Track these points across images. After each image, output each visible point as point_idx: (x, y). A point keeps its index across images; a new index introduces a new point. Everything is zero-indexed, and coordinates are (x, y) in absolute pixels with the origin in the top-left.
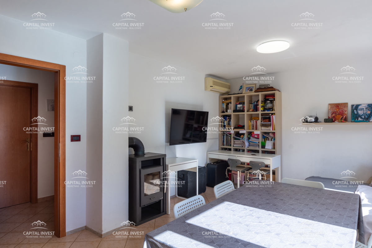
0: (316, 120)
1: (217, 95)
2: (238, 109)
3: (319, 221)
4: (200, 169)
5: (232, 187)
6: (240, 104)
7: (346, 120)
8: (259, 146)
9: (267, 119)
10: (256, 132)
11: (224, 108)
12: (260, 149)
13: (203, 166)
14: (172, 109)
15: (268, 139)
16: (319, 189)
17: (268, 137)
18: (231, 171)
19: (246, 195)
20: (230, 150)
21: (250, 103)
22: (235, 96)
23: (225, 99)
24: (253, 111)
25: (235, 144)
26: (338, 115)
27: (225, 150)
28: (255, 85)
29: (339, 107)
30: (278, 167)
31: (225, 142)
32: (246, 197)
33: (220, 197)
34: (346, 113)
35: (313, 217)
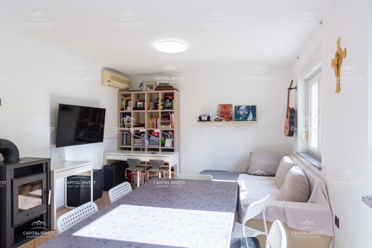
0: (209, 119)
1: (116, 91)
2: (138, 106)
3: (206, 210)
4: (96, 173)
5: (129, 188)
6: (140, 101)
7: (230, 119)
8: (159, 144)
9: (167, 117)
10: (156, 131)
11: (123, 105)
12: (160, 147)
13: (99, 169)
14: (59, 104)
15: (167, 137)
16: (209, 181)
17: (167, 135)
18: (130, 172)
19: (143, 195)
20: (130, 149)
21: (150, 101)
22: (135, 93)
23: (125, 96)
24: (153, 109)
25: (135, 143)
26: (225, 115)
27: (125, 150)
28: (155, 83)
29: (226, 108)
30: (177, 164)
31: (124, 142)
32: (143, 197)
33: (116, 200)
34: (231, 113)
35: (202, 207)
